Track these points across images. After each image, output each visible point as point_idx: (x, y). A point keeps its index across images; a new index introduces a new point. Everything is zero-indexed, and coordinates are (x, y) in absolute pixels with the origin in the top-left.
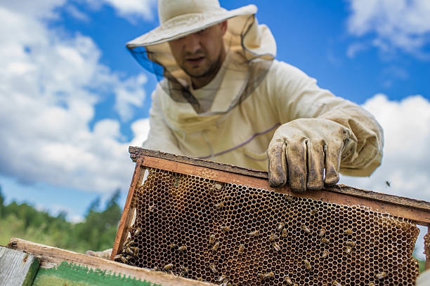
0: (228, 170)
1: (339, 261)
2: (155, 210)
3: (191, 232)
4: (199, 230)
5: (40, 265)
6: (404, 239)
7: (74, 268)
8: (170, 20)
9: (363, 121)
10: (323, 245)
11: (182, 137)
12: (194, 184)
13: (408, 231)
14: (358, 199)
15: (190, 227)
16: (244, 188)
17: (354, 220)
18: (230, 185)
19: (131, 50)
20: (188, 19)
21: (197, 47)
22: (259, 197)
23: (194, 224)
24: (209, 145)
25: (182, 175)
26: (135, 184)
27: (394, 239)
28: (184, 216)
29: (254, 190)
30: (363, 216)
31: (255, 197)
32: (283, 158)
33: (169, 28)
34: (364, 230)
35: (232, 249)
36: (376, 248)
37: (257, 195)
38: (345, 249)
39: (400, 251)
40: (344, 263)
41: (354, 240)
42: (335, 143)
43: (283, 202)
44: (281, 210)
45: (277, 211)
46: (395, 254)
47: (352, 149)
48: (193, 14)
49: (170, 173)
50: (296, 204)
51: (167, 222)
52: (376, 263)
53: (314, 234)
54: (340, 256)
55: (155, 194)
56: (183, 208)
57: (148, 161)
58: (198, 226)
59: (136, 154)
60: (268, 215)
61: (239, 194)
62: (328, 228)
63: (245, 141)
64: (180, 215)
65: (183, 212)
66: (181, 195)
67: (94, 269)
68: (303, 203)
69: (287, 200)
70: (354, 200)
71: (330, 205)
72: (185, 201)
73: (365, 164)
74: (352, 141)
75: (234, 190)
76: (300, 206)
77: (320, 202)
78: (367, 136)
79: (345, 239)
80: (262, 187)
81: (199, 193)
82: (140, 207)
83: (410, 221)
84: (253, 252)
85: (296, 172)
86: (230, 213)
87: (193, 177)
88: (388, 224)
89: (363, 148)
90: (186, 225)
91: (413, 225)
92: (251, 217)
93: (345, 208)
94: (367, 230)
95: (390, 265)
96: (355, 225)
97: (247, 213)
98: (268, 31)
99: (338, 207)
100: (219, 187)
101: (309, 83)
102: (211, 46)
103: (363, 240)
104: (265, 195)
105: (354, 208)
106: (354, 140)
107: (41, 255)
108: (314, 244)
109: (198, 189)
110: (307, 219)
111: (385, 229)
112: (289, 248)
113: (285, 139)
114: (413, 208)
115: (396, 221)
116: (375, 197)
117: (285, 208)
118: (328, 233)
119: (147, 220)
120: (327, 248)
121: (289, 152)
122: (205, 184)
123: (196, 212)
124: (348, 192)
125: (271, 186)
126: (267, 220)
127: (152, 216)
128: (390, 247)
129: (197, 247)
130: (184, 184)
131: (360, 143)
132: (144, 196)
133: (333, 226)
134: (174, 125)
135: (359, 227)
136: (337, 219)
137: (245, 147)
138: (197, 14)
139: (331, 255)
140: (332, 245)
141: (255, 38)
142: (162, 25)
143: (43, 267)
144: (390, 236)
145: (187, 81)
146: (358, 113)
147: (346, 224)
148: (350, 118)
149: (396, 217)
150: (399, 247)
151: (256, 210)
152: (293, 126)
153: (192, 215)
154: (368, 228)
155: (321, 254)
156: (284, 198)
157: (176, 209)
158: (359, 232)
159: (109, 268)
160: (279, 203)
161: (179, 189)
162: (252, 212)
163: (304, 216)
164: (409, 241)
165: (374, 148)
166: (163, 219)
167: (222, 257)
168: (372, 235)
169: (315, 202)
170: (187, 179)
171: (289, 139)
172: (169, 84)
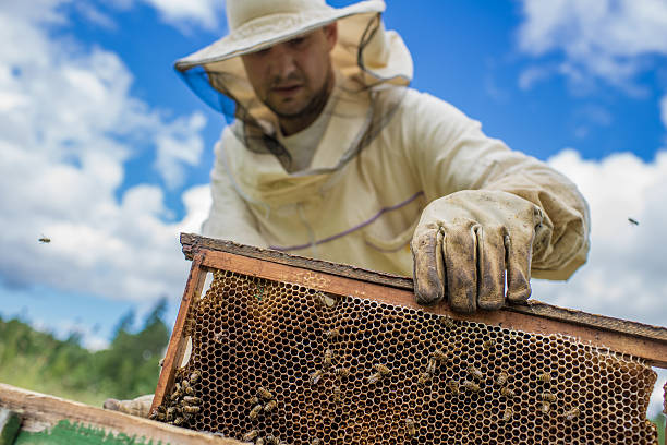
0: (346, 275)
1: (531, 425)
2: (225, 341)
3: (284, 378)
4: (298, 375)
5: (22, 425)
6: (633, 390)
7: (80, 431)
8: (247, 25)
9: (560, 192)
10: (503, 399)
11: (263, 213)
12: (290, 298)
13: (640, 377)
14: (558, 324)
15: (283, 370)
16: (374, 305)
17: (554, 358)
18: (350, 300)
19: (183, 71)
20: (275, 22)
21: (290, 69)
22: (399, 320)
23: (290, 365)
24: (307, 226)
25: (269, 282)
26: (189, 295)
27: (618, 390)
28: (273, 351)
29: (391, 307)
30: (567, 352)
31: (391, 320)
32: (438, 256)
33: (245, 37)
34: (569, 374)
35: (353, 406)
36: (589, 405)
37: (394, 317)
38: (539, 405)
39: (627, 410)
40: (539, 429)
41: (554, 390)
42: (523, 232)
43: (437, 328)
44: (434, 341)
45: (427, 344)
46: (620, 414)
47: (544, 241)
48: (284, 15)
49: (250, 278)
50: (459, 332)
51: (245, 361)
52: (589, 428)
53: (490, 382)
54: (532, 417)
55: (224, 313)
56: (271, 336)
57: (212, 258)
58: (297, 367)
59: (191, 245)
60: (413, 350)
61: (365, 314)
62: (512, 371)
63: (366, 220)
64: (266, 349)
65: (272, 344)
66: (269, 316)
67: (116, 433)
68: (470, 331)
69: (443, 325)
70: (552, 326)
71: (513, 333)
72: (276, 325)
73: (563, 263)
74: (545, 228)
75: (357, 308)
76: (465, 335)
77: (497, 329)
78: (568, 220)
79: (540, 390)
80: (403, 303)
81: (299, 312)
82: (198, 335)
83: (641, 360)
84: (388, 411)
85: (460, 281)
86: (351, 346)
87: (289, 286)
88: (607, 364)
89: (560, 238)
90: (276, 366)
91: (647, 367)
92: (385, 352)
93: (539, 338)
94: (574, 375)
95: (613, 433)
96: (555, 366)
97: (379, 347)
98: (400, 42)
99: (527, 337)
100: (330, 302)
101: (471, 128)
102: (313, 67)
103: (569, 391)
104: (408, 317)
105: (553, 338)
106: (549, 226)
107: (24, 408)
108: (489, 398)
109: (298, 306)
110: (478, 357)
111: (603, 373)
112: (448, 405)
113: (441, 225)
114: (646, 340)
115: (619, 360)
116: (586, 320)
117: (441, 338)
118: (511, 380)
119: (211, 357)
120: (510, 403)
121: (449, 247)
122: (309, 298)
123: (293, 344)
124: (543, 312)
125: (419, 303)
126: (411, 358)
127: (220, 350)
128: (611, 402)
129: (294, 403)
130: (273, 298)
131: (557, 230)
132: (206, 317)
133: (519, 368)
134: (252, 195)
135: (562, 370)
136: (526, 357)
137: (365, 229)
138: (289, 15)
139: (517, 417)
140: (518, 400)
141: (379, 52)
142: (232, 32)
143: (25, 429)
144: (611, 385)
145: (273, 124)
146: (550, 179)
147: (540, 365)
148: (541, 189)
149: (619, 354)
150: (626, 402)
151: (394, 342)
152: (453, 203)
153: (287, 349)
154: (576, 371)
155: (501, 415)
156: (438, 322)
157: (260, 338)
158: (561, 378)
159: (141, 433)
160: (430, 329)
161: (265, 306)
162: (387, 344)
163: (472, 352)
164: (641, 393)
165: (579, 238)
166: (238, 355)
167: (337, 420)
168: (583, 383)
169: (490, 329)
170: (278, 290)
171: (448, 225)
172: (245, 130)
